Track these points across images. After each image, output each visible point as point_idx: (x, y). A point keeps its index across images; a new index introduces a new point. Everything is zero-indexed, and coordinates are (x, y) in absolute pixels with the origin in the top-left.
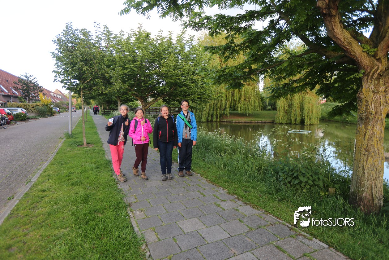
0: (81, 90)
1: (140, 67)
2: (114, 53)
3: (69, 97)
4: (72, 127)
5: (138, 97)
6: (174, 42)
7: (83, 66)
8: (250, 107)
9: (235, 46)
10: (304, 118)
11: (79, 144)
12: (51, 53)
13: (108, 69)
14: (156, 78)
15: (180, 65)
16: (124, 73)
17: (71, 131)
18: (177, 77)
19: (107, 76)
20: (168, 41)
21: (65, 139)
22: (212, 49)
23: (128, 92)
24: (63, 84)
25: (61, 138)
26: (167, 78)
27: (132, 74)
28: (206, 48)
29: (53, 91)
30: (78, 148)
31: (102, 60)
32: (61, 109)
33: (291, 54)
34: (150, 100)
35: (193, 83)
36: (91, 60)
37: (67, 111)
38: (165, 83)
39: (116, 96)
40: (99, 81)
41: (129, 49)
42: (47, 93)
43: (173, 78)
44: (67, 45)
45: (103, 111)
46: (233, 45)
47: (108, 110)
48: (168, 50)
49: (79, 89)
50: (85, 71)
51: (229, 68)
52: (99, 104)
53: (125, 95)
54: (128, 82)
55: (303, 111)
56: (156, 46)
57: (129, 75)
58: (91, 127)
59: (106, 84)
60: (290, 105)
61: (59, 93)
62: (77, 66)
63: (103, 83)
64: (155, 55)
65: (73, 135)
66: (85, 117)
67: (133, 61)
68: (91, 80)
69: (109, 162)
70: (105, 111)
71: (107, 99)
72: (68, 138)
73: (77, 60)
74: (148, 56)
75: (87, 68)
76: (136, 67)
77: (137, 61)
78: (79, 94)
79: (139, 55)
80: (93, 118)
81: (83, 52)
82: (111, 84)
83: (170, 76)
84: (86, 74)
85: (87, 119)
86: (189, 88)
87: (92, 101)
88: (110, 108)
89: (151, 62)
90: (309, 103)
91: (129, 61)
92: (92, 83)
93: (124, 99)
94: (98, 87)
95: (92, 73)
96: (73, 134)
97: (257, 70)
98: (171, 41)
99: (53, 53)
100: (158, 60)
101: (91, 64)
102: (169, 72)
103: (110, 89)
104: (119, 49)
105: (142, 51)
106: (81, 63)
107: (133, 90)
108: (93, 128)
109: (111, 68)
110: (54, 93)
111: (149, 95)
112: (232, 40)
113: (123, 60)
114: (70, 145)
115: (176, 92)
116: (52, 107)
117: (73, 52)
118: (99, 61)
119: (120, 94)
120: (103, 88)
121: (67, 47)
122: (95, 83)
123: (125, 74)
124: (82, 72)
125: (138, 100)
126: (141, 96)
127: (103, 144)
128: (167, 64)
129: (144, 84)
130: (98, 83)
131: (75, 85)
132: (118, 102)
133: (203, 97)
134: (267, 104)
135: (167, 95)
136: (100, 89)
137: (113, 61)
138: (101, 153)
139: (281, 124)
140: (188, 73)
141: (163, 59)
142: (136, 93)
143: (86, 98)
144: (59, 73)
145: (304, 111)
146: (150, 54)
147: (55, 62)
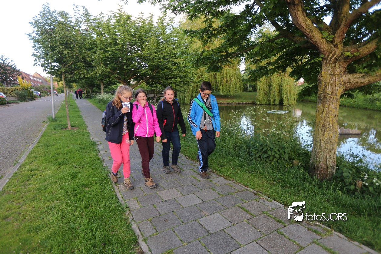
0: (63, 73)
1: (122, 50)
2: (95, 36)
3: (50, 81)
4: (55, 111)
5: (120, 80)
6: (155, 24)
7: (64, 49)
8: (231, 89)
9: (213, 30)
10: (283, 99)
11: (63, 127)
12: (27, 34)
13: (89, 52)
14: (138, 61)
15: (162, 47)
16: (105, 56)
17: (55, 115)
18: (159, 60)
19: (88, 60)
20: (149, 23)
21: (48, 123)
22: (192, 33)
23: (111, 75)
24: (43, 68)
25: (44, 122)
26: (149, 61)
27: (114, 57)
28: (186, 32)
29: (32, 75)
30: (63, 131)
31: (82, 43)
32: (42, 93)
33: (267, 37)
34: (133, 83)
35: (175, 65)
36: (71, 43)
37: (48, 95)
38: (147, 66)
39: (98, 80)
40: (81, 64)
41: (110, 31)
42: (25, 76)
43: (155, 61)
44: (45, 27)
45: (86, 94)
46: (212, 29)
47: (91, 93)
48: (150, 32)
49: (60, 73)
50: (65, 55)
51: (206, 52)
52: (82, 87)
53: (108, 78)
54: (111, 65)
55: (281, 92)
56: (137, 28)
57: (111, 58)
58: (74, 111)
59: (88, 67)
60: (270, 87)
61: (39, 77)
62: (57, 50)
63: (85, 66)
64: (136, 37)
65: (57, 119)
66: (68, 101)
67: (114, 44)
68: (72, 64)
69: (94, 143)
70: (88, 94)
71: (90, 83)
72: (51, 122)
73: (56, 43)
74: (129, 39)
75: (68, 51)
76: (118, 50)
77: (119, 44)
78: (61, 78)
79: (120, 38)
80: (76, 102)
81: (63, 35)
82: (93, 67)
83: (152, 59)
84: (66, 57)
85: (70, 102)
86: (171, 71)
87: (74, 84)
88: (93, 92)
89: (133, 44)
90: (287, 84)
91: (110, 44)
92: (73, 67)
93: (106, 82)
94: (80, 71)
95: (72, 57)
96: (57, 117)
97: (233, 53)
98: (153, 23)
99: (30, 35)
100: (140, 43)
101: (71, 48)
102: (151, 55)
103: (92, 73)
104: (100, 31)
105: (123, 34)
106: (61, 47)
107: (116, 73)
108: (76, 111)
109: (92, 51)
110: (34, 77)
111: (132, 78)
112: (210, 24)
113: (104, 43)
114: (54, 129)
115: (158, 74)
116: (32, 91)
117: (51, 34)
118: (79, 45)
119: (103, 77)
120: (85, 71)
121: (45, 29)
122: (77, 67)
123: (107, 57)
124: (62, 55)
125: (121, 83)
126: (124, 79)
127: (87, 127)
128: (149, 47)
129: (126, 67)
130: (80, 66)
131: (55, 69)
132: (101, 85)
133: (185, 80)
134: (248, 86)
135: (150, 78)
136: (82, 72)
137: (94, 44)
138: (86, 135)
139: (261, 105)
140: (170, 56)
141: (144, 41)
142: (118, 76)
143: (68, 82)
144: (39, 57)
145: (283, 92)
146: (131, 37)
147: (33, 44)
